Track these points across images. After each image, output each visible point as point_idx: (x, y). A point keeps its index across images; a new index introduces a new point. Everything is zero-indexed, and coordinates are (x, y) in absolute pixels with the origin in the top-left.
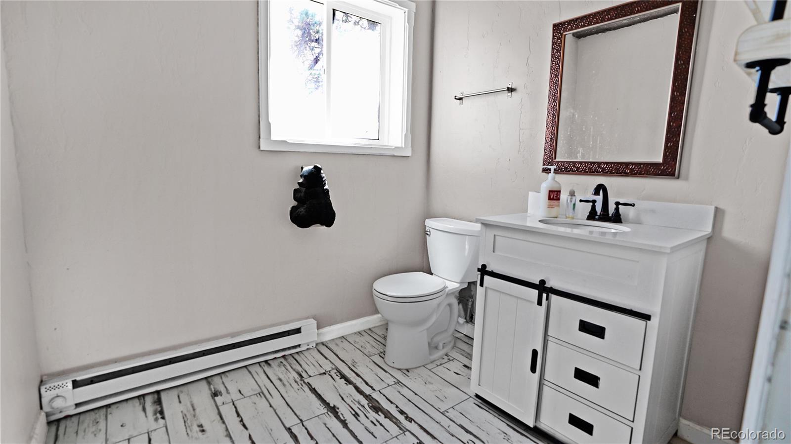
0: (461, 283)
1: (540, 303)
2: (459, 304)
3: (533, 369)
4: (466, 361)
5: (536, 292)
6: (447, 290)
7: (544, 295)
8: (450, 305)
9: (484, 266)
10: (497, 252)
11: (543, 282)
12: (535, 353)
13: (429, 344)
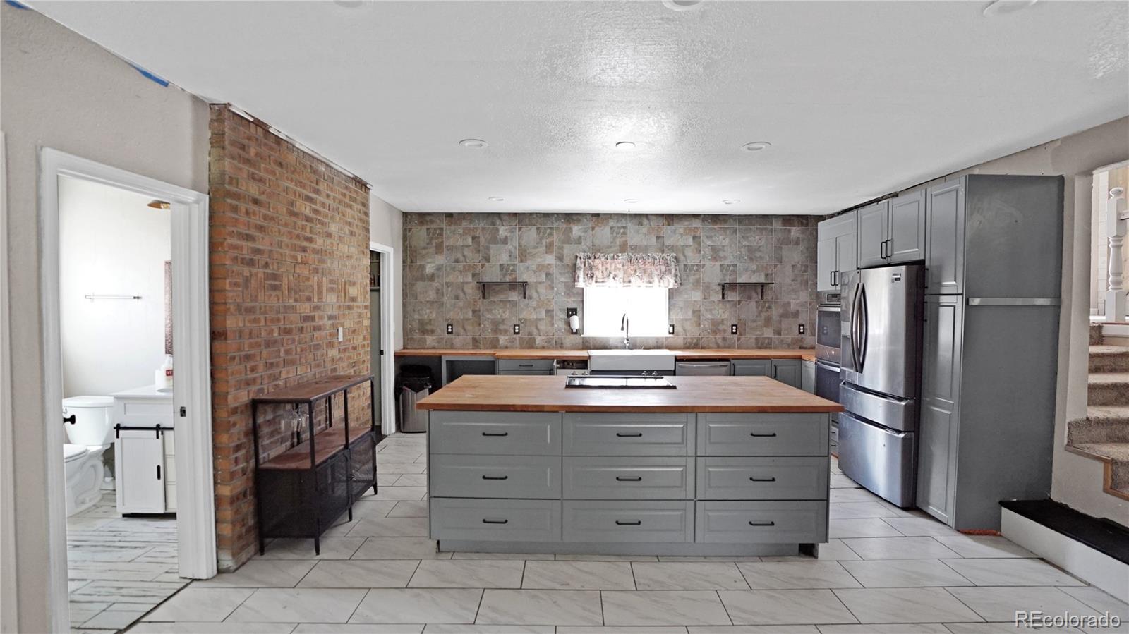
0: (103, 445)
1: (158, 437)
2: (104, 466)
3: (159, 477)
4: (113, 504)
5: (155, 432)
6: (89, 452)
7: (160, 432)
8: (94, 467)
9: (118, 425)
10: (127, 414)
11: (158, 425)
12: (159, 467)
13: (76, 502)
